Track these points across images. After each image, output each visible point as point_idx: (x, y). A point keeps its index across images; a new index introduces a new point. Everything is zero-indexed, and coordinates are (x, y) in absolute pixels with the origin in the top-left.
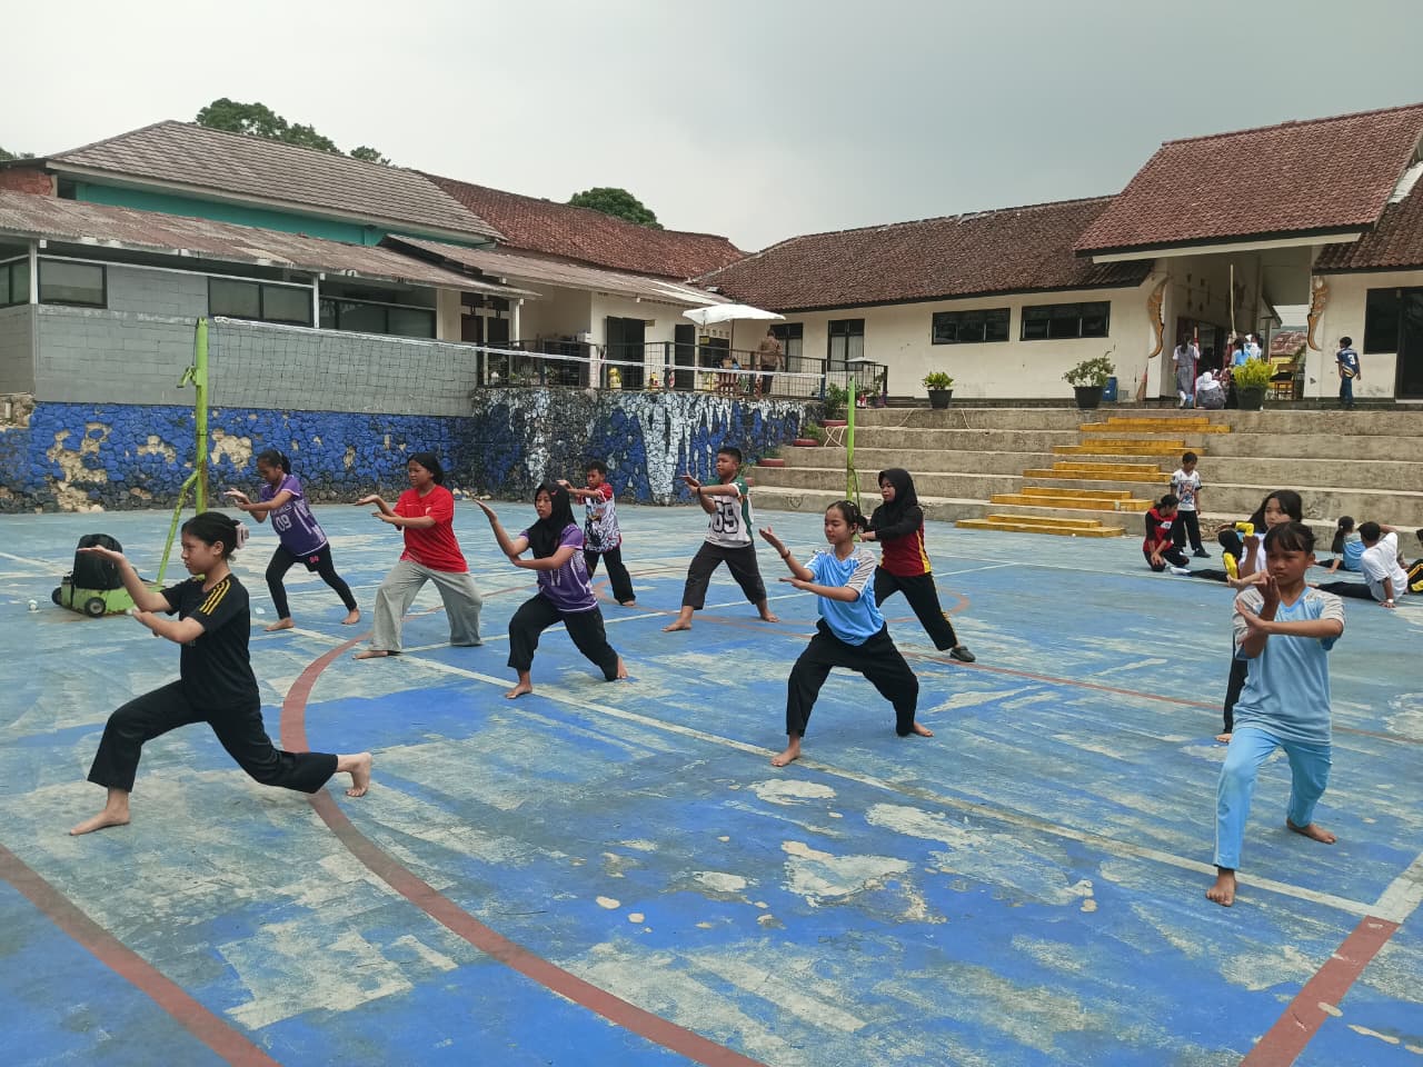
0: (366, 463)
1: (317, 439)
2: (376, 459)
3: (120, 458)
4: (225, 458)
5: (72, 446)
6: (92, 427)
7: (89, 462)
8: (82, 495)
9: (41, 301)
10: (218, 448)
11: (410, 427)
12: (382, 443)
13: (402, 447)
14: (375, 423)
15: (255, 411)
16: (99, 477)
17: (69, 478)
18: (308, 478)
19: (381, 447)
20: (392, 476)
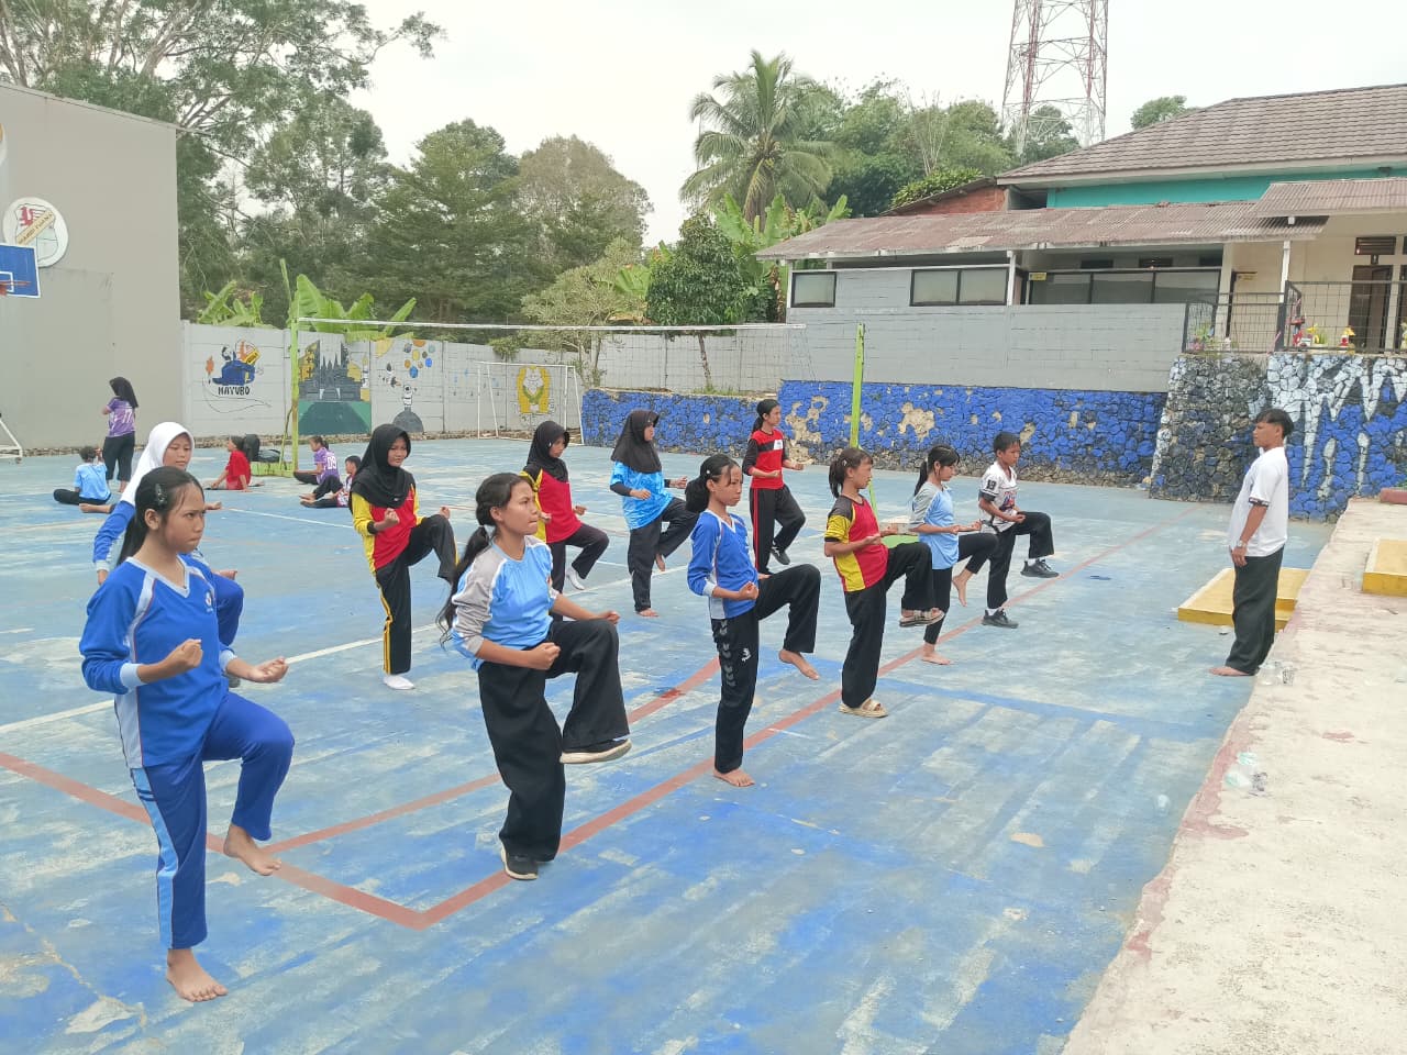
0: (1044, 440)
1: (997, 415)
2: (1056, 437)
3: (832, 425)
4: (910, 429)
5: (802, 413)
6: (816, 400)
7: (810, 427)
8: (805, 451)
9: (793, 305)
10: (907, 420)
11: (1104, 404)
12: (1067, 420)
13: (1091, 426)
14: (1059, 400)
15: (941, 387)
16: (816, 438)
17: (797, 438)
18: (980, 451)
19: (1064, 425)
20: (1074, 457)
